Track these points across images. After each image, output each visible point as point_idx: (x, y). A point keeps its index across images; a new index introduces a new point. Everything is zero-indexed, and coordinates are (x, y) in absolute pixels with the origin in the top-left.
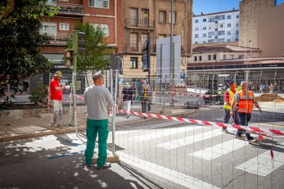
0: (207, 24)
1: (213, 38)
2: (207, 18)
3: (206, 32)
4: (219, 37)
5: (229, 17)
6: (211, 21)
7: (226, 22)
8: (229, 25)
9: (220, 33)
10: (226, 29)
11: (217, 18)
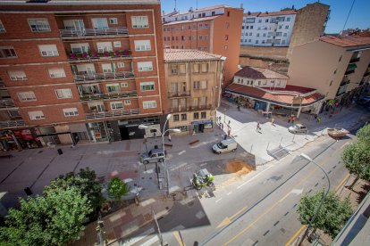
0: (268, 25)
1: (272, 38)
2: (270, 18)
3: (267, 32)
4: (277, 38)
5: (289, 19)
6: (272, 22)
7: (285, 24)
8: (287, 27)
9: (278, 34)
10: (284, 31)
11: (278, 18)
